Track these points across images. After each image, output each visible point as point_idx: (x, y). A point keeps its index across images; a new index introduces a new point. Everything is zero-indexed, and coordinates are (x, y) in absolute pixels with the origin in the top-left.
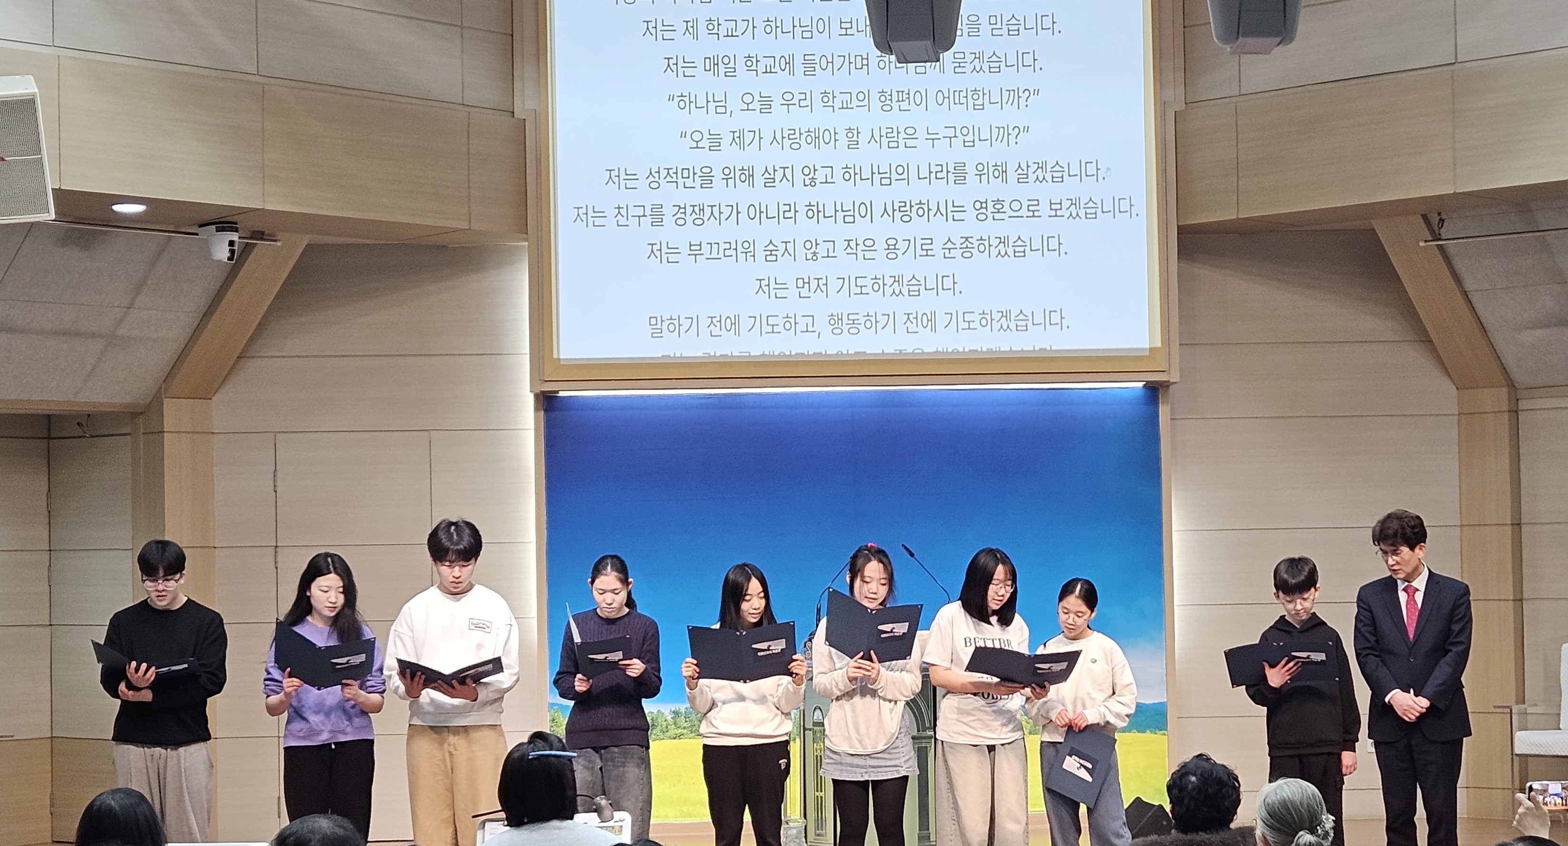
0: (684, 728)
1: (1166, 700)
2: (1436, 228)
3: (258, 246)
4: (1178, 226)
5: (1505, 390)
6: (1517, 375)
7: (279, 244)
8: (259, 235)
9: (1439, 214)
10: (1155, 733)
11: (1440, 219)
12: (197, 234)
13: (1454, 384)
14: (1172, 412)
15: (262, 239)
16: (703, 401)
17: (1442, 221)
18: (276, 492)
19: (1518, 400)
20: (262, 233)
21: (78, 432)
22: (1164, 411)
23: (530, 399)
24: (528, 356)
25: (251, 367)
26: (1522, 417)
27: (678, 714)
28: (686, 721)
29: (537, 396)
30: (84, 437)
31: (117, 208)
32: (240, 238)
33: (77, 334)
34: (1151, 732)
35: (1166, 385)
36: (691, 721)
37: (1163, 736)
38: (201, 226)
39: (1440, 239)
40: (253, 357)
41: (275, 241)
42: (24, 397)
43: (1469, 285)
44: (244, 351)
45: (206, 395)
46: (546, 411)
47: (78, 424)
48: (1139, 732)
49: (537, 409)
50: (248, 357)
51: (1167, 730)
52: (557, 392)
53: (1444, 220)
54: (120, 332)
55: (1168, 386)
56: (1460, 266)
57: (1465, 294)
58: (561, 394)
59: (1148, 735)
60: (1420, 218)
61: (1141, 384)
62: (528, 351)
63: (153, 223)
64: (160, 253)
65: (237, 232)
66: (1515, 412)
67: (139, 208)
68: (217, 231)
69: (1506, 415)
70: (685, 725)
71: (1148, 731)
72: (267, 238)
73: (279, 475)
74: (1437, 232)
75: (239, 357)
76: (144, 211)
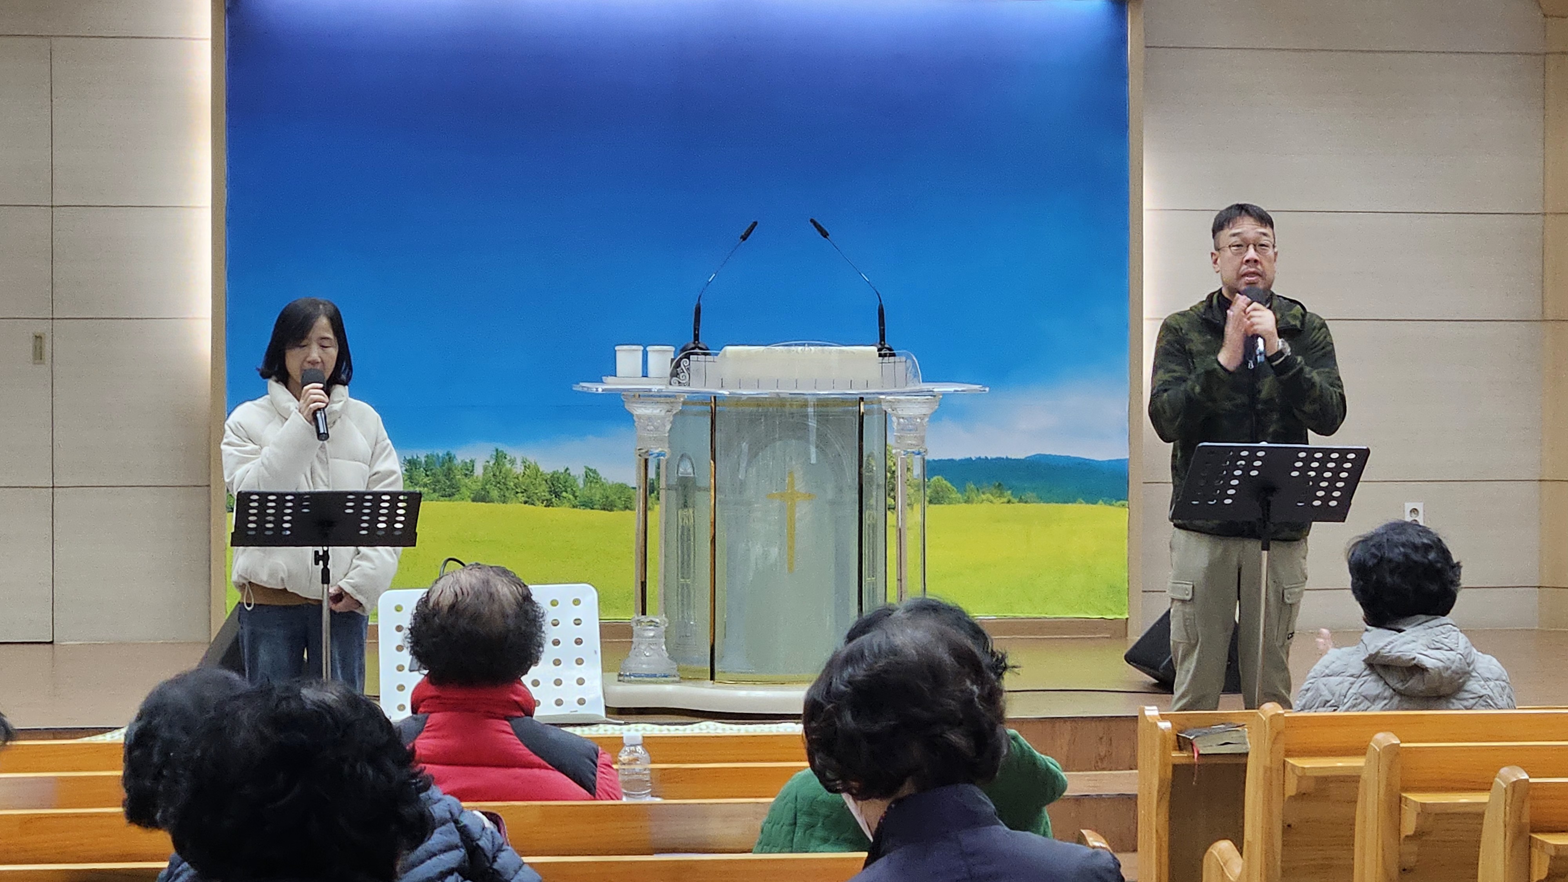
0: (425, 485)
1: (1128, 457)
10: (1110, 505)
13: (1541, 8)
14: (1148, 36)
22: (1134, 36)
27: (415, 464)
28: (427, 475)
34: (1105, 503)
36: (434, 475)
37: (1122, 509)
48: (1087, 502)
49: (216, 9)
51: (1127, 500)
59: (1100, 509)
70: (426, 480)
71: (1100, 502)
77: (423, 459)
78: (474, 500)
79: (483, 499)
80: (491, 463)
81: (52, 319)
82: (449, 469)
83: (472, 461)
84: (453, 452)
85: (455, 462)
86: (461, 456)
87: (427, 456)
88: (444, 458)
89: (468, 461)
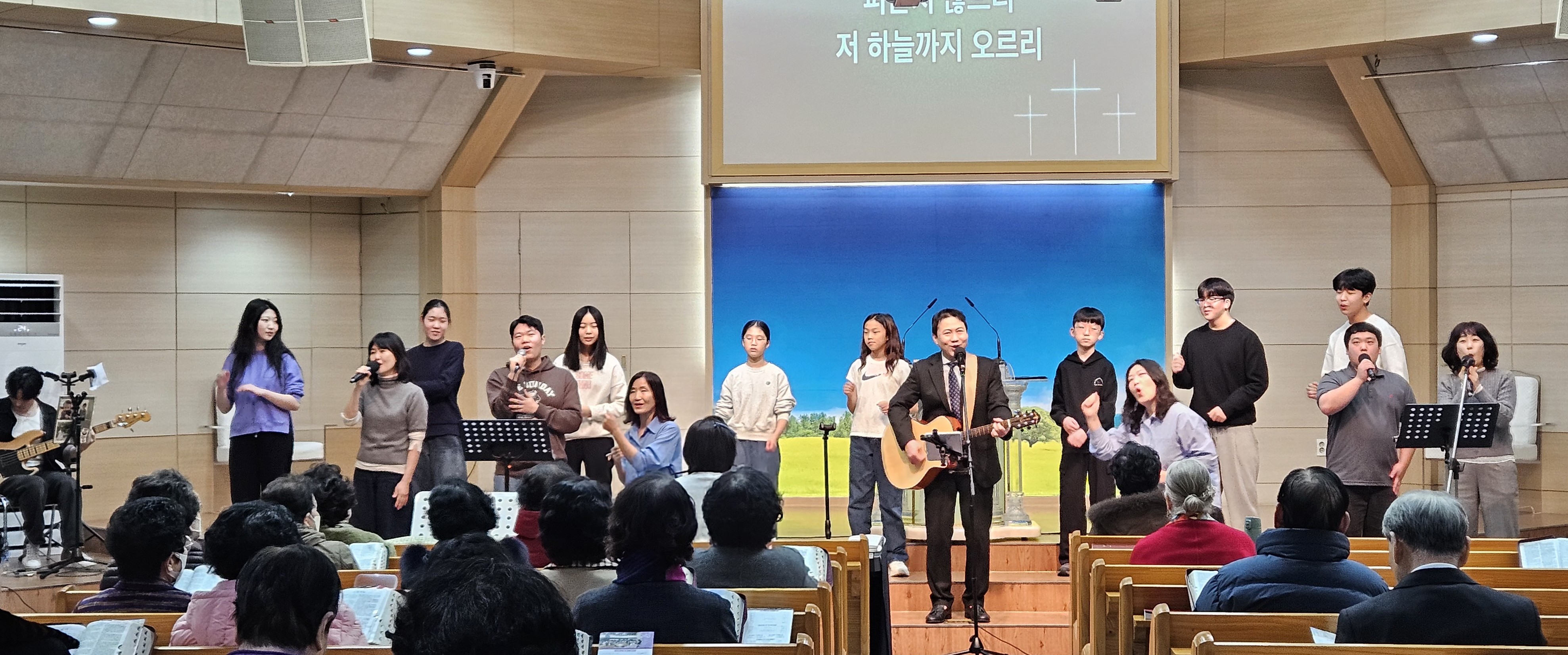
0: (810, 429)
2: (1374, 66)
3: (508, 78)
4: (1180, 64)
5: (1426, 188)
6: (1437, 177)
7: (524, 76)
8: (509, 70)
9: (1376, 56)
11: (1377, 59)
12: (466, 70)
13: (1389, 182)
14: (1174, 202)
15: (512, 73)
16: (827, 191)
17: (1378, 61)
18: (520, 254)
19: (1437, 195)
20: (512, 69)
21: (383, 211)
22: (1168, 201)
23: (702, 189)
24: (700, 158)
25: (502, 166)
26: (1440, 208)
28: (812, 424)
29: (706, 187)
30: (385, 214)
31: (410, 52)
32: (497, 72)
33: (382, 141)
35: (1169, 182)
38: (469, 64)
39: (1376, 75)
40: (504, 158)
41: (520, 74)
42: (345, 185)
43: (1400, 109)
44: (499, 152)
45: (470, 184)
46: (713, 198)
47: (382, 204)
49: (706, 197)
50: (501, 157)
52: (721, 184)
53: (1379, 61)
54: (411, 139)
55: (1171, 183)
56: (1393, 94)
57: (1396, 116)
58: (724, 186)
60: (1362, 58)
61: (1151, 181)
62: (700, 154)
63: (435, 61)
64: (441, 82)
65: (494, 67)
66: (1433, 204)
67: (426, 52)
68: (481, 68)
69: (1427, 207)
70: (811, 426)
72: (515, 72)
73: (522, 243)
74: (1374, 68)
75: (495, 157)
76: (431, 54)
77: (809, 416)
78: (835, 436)
79: (840, 437)
80: (844, 418)
81: (631, 348)
82: (822, 420)
83: (834, 418)
84: (825, 413)
85: (825, 417)
86: (828, 415)
87: (812, 414)
88: (820, 416)
89: (832, 416)
